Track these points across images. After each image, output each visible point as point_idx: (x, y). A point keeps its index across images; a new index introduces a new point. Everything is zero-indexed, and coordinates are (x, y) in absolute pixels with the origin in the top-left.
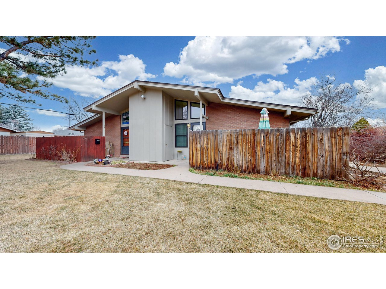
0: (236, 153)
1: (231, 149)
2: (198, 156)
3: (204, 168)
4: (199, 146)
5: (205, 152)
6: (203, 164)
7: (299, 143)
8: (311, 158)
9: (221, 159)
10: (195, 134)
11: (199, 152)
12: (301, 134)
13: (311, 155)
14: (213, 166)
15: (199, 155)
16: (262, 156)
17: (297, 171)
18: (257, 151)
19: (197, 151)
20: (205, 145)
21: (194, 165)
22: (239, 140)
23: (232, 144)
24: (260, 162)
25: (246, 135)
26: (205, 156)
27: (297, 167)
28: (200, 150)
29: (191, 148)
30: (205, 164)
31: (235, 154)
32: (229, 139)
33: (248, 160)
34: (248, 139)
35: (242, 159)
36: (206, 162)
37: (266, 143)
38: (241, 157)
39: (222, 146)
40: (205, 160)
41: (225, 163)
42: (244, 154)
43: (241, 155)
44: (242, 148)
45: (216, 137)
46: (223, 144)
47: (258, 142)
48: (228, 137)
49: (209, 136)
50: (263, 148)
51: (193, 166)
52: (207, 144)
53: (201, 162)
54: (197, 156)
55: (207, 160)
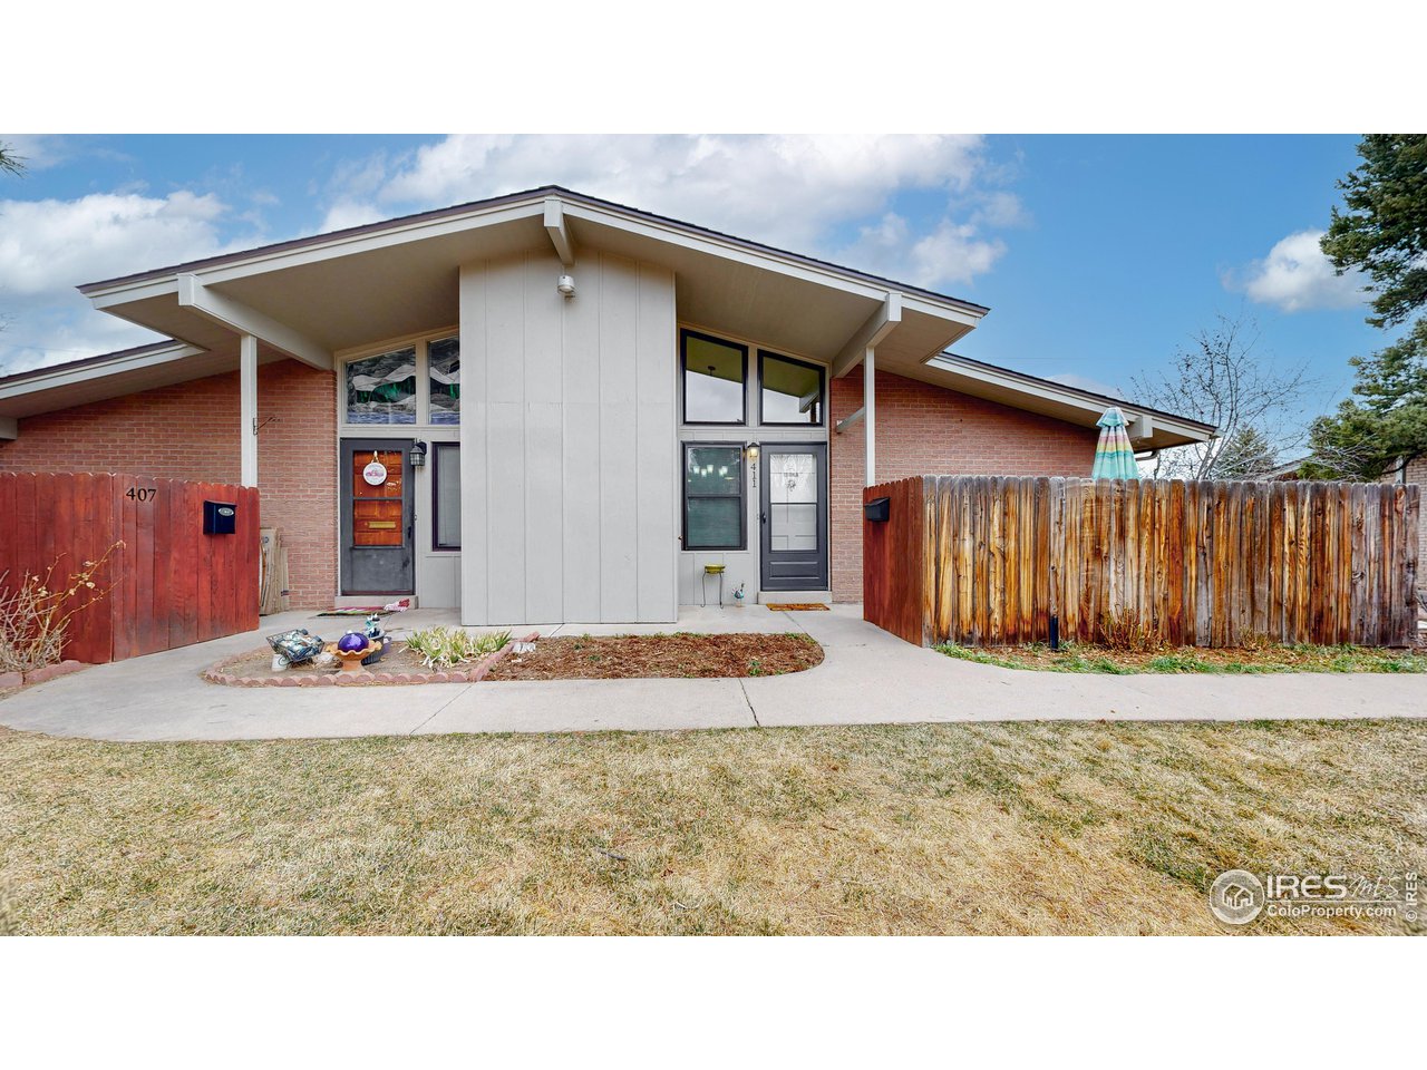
0: (1116, 572)
1: (1097, 553)
2: (963, 589)
3: (986, 641)
4: (967, 545)
5: (992, 569)
6: (985, 621)
7: (1306, 531)
8: (1334, 581)
9: (1061, 599)
10: (952, 492)
11: (967, 572)
12: (1311, 502)
13: (1335, 573)
14: (1027, 628)
15: (967, 586)
16: (1204, 579)
17: (1299, 626)
18: (1186, 563)
19: (956, 569)
20: (995, 541)
21: (944, 629)
22: (1128, 519)
23: (1104, 534)
24: (1196, 604)
25: (1153, 499)
26: (992, 588)
27: (1300, 614)
28: (970, 562)
29: (933, 556)
30: (992, 621)
31: (1113, 576)
32: (1092, 517)
33: (1159, 596)
34: (1160, 516)
35: (1138, 597)
36: (997, 616)
37: (1215, 535)
38: (1135, 587)
39: (1063, 544)
40: (992, 605)
41: (1074, 615)
42: (1142, 576)
43: (1135, 580)
44: (1139, 552)
45: (1042, 505)
46: (1068, 535)
47: (1192, 531)
48: (1088, 509)
49: (1013, 500)
50: (1207, 551)
51: (939, 635)
52: (1004, 535)
53: (974, 617)
54: (957, 590)
55: (1003, 604)
